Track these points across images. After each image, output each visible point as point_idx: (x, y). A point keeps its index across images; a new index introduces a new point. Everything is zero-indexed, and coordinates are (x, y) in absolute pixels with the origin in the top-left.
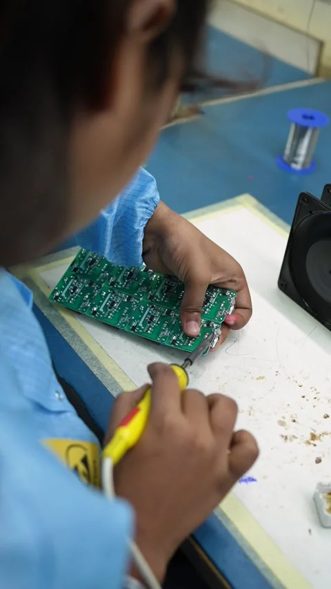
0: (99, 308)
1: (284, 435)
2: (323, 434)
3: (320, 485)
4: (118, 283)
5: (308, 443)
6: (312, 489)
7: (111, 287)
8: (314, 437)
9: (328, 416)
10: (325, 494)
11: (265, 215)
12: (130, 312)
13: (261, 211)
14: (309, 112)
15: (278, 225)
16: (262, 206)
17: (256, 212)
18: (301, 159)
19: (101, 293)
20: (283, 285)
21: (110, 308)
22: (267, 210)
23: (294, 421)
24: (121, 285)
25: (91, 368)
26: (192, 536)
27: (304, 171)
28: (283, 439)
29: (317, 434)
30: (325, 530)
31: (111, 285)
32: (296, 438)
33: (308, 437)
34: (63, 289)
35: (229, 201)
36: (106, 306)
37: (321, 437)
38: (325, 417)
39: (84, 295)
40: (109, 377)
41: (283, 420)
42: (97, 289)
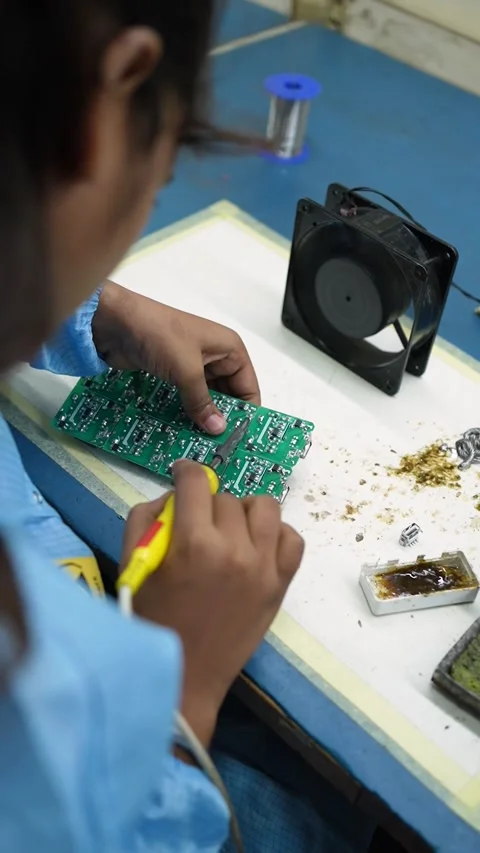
0: (121, 441)
1: (314, 512)
2: (362, 504)
3: (366, 566)
4: (149, 405)
5: (345, 518)
6: (356, 573)
7: (139, 410)
8: (350, 510)
9: (365, 482)
10: (373, 577)
11: (252, 227)
12: (165, 447)
13: (246, 223)
14: (293, 78)
15: (271, 239)
16: (246, 216)
17: (240, 224)
18: (289, 144)
19: (125, 418)
20: (288, 320)
21: (137, 441)
22: (253, 221)
23: (324, 494)
24: (153, 409)
25: (57, 461)
26: (243, 672)
27: (296, 160)
28: (314, 518)
29: (354, 505)
30: (376, 619)
31: (139, 407)
32: (329, 514)
33: (344, 510)
34: (71, 412)
35: (202, 213)
36: (132, 437)
37: (360, 509)
38: (361, 484)
39: (101, 421)
40: (83, 469)
41: (310, 494)
42: (120, 412)
